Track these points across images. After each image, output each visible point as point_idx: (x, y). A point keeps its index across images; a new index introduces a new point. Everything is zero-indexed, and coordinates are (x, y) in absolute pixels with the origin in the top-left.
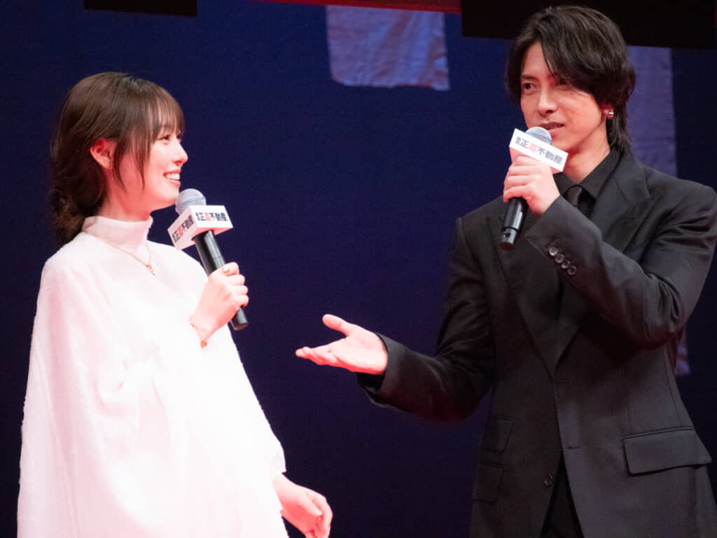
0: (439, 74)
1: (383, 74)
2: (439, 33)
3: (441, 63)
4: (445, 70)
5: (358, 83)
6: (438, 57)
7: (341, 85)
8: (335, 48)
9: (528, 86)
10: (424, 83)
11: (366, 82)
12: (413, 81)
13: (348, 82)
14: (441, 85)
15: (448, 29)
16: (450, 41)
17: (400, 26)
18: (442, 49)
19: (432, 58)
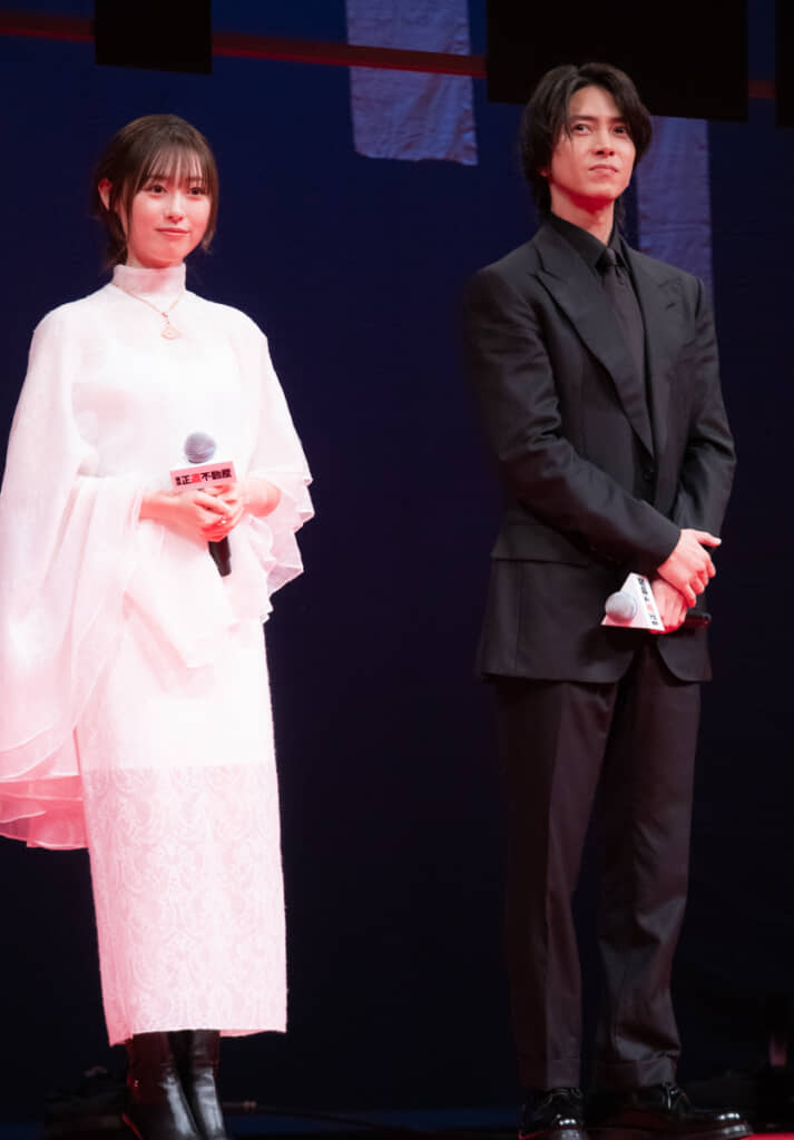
0: (468, 148)
1: (408, 146)
2: (468, 106)
3: (469, 137)
4: (473, 145)
5: (382, 156)
6: (467, 130)
7: (365, 158)
8: (360, 119)
9: (579, 128)
10: (452, 157)
11: (391, 156)
12: (440, 156)
13: (372, 155)
14: (470, 160)
15: (476, 103)
16: (479, 113)
17: (426, 99)
18: (470, 123)
19: (459, 132)
